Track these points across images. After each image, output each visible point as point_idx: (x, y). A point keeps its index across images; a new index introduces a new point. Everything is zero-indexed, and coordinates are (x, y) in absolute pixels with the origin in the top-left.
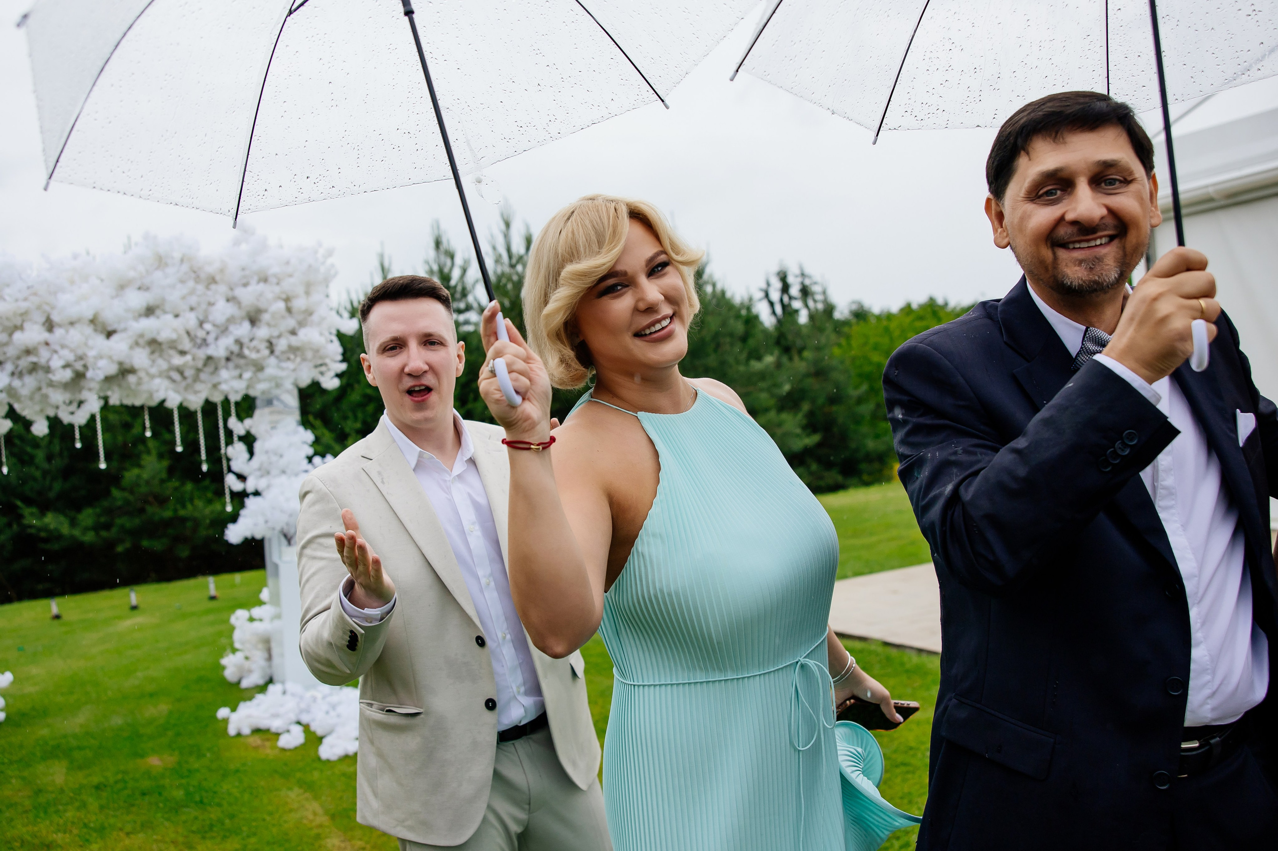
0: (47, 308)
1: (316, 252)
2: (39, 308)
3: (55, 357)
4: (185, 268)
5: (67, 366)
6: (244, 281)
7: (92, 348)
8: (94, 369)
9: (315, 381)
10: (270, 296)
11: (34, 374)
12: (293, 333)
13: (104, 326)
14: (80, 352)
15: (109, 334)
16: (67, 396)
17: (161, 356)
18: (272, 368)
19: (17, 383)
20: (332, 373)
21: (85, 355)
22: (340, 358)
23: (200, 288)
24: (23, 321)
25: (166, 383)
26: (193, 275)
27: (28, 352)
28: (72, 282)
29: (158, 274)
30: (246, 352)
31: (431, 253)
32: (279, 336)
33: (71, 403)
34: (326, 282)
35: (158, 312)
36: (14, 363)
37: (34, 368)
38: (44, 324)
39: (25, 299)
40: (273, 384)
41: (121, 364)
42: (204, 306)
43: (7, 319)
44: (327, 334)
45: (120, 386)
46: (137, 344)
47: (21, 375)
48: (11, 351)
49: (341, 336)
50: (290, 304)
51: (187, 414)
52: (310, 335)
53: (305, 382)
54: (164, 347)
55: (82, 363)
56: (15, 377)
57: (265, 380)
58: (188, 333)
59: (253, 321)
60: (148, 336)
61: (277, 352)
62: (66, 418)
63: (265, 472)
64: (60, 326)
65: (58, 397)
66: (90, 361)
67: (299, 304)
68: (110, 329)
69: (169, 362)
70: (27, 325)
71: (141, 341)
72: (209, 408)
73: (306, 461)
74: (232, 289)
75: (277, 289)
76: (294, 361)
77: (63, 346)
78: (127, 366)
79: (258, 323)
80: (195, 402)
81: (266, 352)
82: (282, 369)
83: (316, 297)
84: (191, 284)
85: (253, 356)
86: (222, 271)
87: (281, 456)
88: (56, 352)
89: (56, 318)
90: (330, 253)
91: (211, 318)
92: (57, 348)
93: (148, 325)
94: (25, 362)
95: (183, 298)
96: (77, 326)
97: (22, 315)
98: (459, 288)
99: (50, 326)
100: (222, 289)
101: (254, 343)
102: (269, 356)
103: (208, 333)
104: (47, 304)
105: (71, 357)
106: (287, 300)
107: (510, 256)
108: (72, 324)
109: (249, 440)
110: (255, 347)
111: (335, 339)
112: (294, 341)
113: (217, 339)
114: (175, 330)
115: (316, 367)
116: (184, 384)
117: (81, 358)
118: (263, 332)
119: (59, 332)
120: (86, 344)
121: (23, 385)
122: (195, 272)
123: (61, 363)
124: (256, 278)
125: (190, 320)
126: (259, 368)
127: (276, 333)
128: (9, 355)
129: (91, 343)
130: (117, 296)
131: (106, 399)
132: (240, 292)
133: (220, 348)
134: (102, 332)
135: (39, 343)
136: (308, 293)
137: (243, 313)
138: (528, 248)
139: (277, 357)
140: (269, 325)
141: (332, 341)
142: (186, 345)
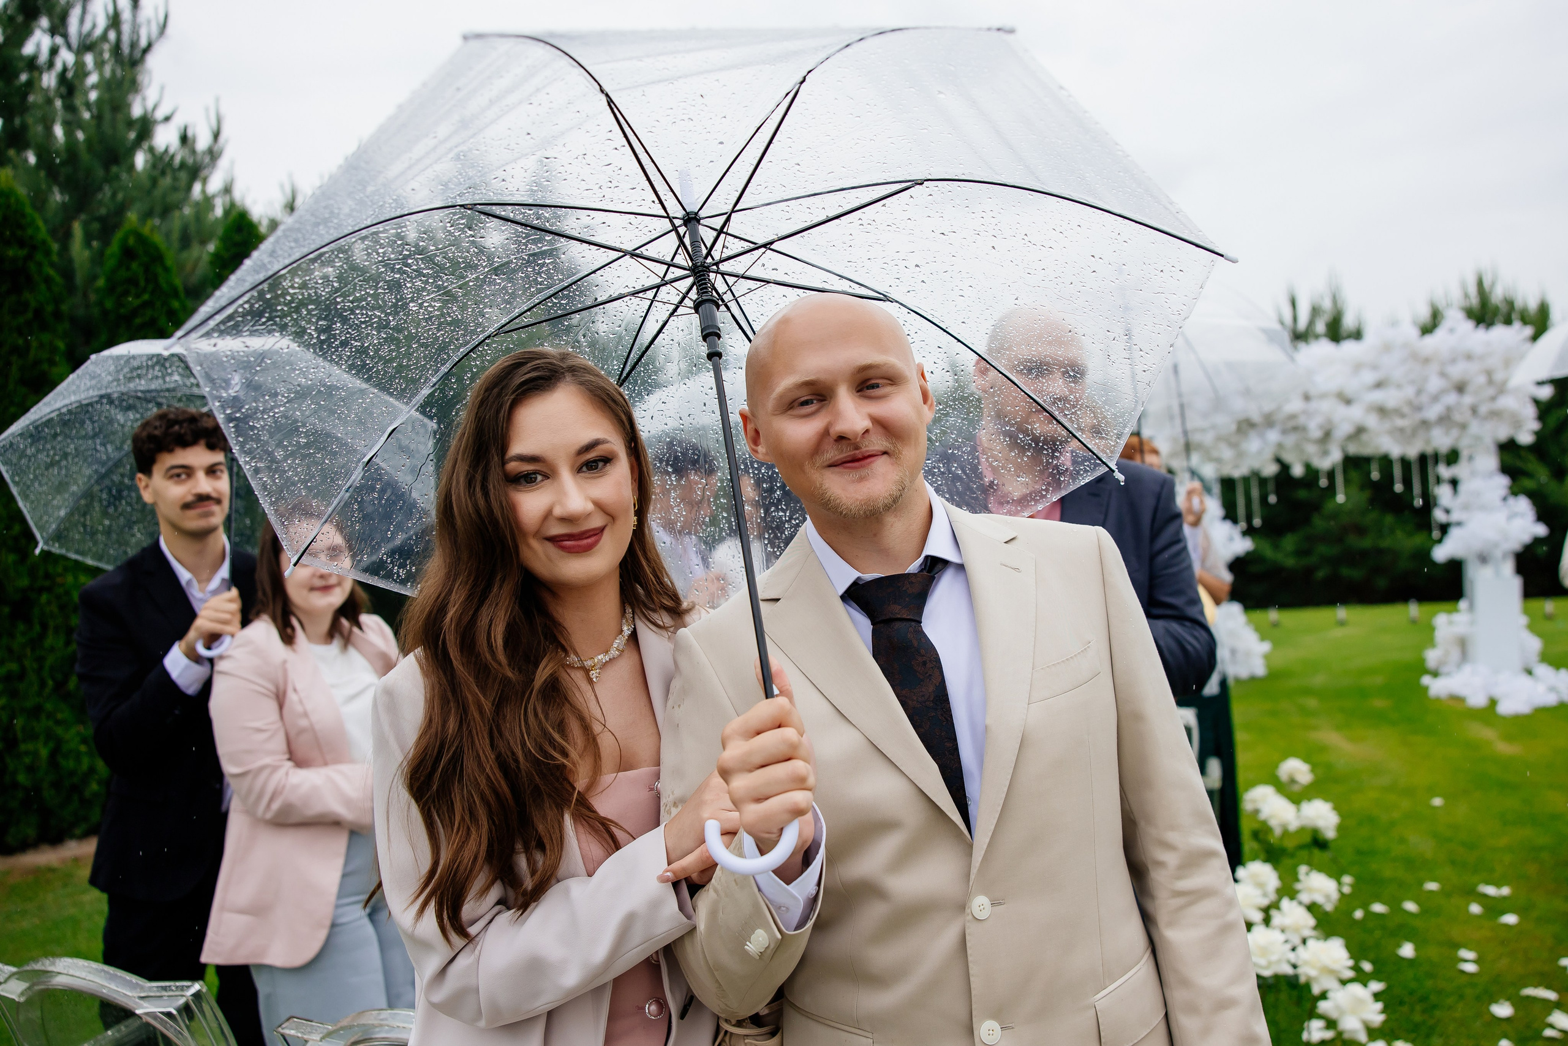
0: (1306, 386)
2: (1300, 386)
3: (1310, 421)
5: (1321, 427)
7: (1336, 414)
8: (1338, 430)
9: (1512, 438)
10: (1474, 371)
11: (1296, 433)
12: (1493, 399)
13: (1345, 398)
14: (1328, 417)
15: (1349, 403)
16: (1319, 449)
17: (1387, 419)
18: (1475, 427)
19: (1283, 439)
20: (1528, 432)
21: (1332, 419)
22: (1536, 419)
23: (1418, 367)
24: (1289, 396)
25: (1390, 440)
29: (1385, 358)
30: (1454, 416)
32: (1481, 403)
33: (1321, 453)
35: (1385, 386)
36: (1282, 425)
37: (1295, 429)
38: (1303, 397)
39: (1291, 381)
40: (1474, 441)
41: (1358, 426)
42: (1420, 381)
45: (1357, 441)
46: (1369, 411)
47: (1287, 433)
48: (1281, 417)
49: (1536, 402)
50: (1490, 377)
51: (1405, 463)
52: (1507, 402)
53: (1503, 439)
54: (1390, 413)
55: (1330, 425)
56: (1283, 435)
57: (1468, 438)
58: (1408, 402)
59: (1460, 391)
60: (1378, 404)
61: (1479, 416)
62: (1316, 465)
63: (1466, 507)
64: (1315, 398)
65: (1311, 449)
66: (1336, 424)
67: (1499, 376)
68: (1349, 399)
69: (1393, 424)
70: (1291, 399)
71: (1373, 409)
72: (1423, 459)
74: (1442, 367)
77: (1317, 413)
78: (1363, 428)
79: (1464, 393)
80: (1412, 452)
81: (1470, 416)
82: (1484, 428)
85: (1460, 418)
87: (1481, 496)
91: (1426, 389)
94: (1291, 424)
95: (1405, 375)
96: (1327, 398)
99: (1307, 398)
101: (1461, 409)
102: (1472, 419)
103: (1423, 402)
109: (1454, 483)
116: (1405, 440)
118: (1468, 400)
121: (1287, 441)
123: (1315, 425)
125: (1409, 392)
126: (1463, 427)
127: (1478, 401)
128: (1279, 420)
129: (1336, 410)
130: (1355, 375)
131: (1346, 451)
132: (1449, 369)
133: (1433, 412)
134: (1343, 402)
135: (1300, 411)
137: (1452, 385)
139: (1479, 419)
140: (1473, 394)
141: (1528, 408)
142: (1406, 410)
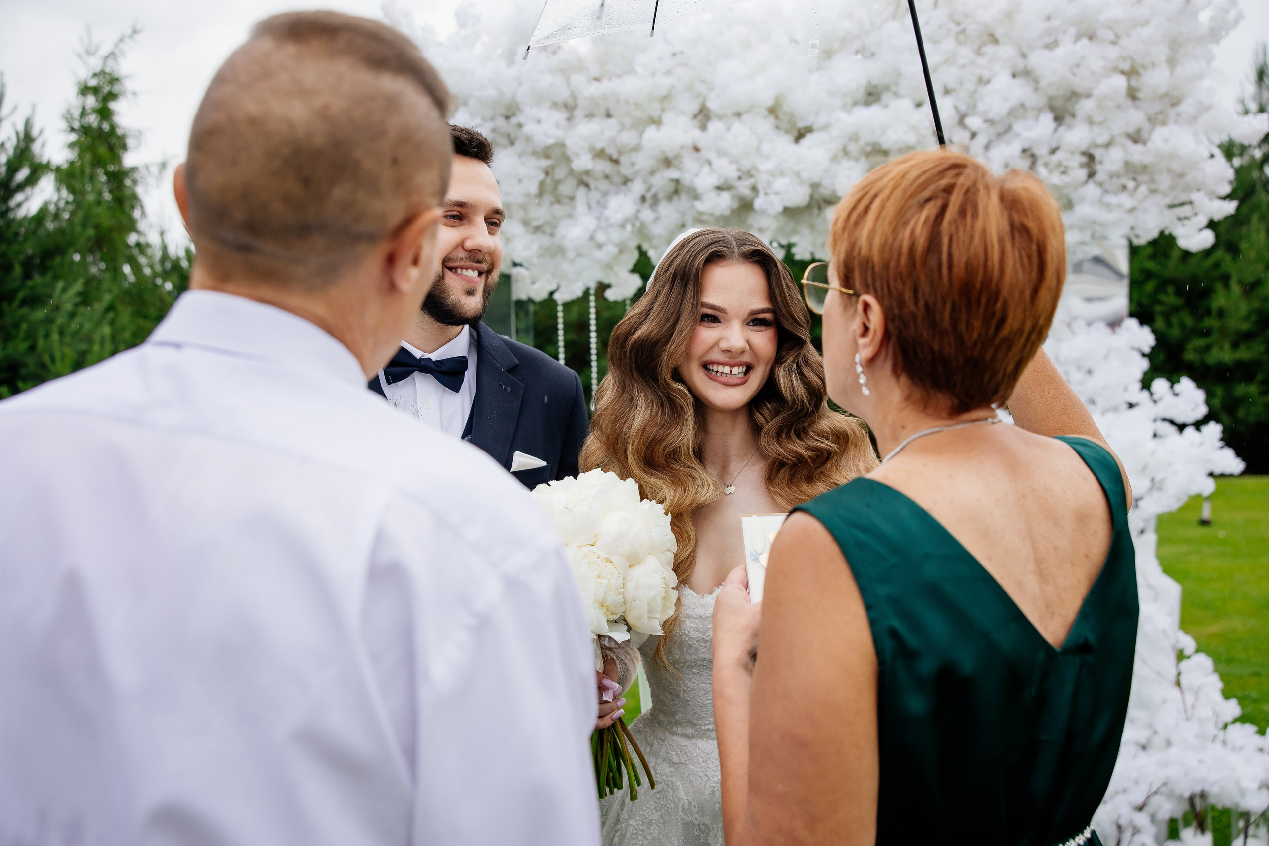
0: (702, 88)
2: (689, 88)
3: (706, 169)
5: (725, 187)
6: (1048, 40)
7: (767, 157)
8: (766, 194)
9: (1167, 233)
10: (1098, 65)
11: (675, 198)
12: (1134, 139)
13: (792, 123)
14: (747, 164)
15: (800, 136)
18: (1089, 203)
19: (647, 214)
20: (1203, 220)
21: (756, 169)
23: (966, 53)
24: (663, 110)
26: (955, 28)
27: (667, 162)
28: (745, 43)
32: (1108, 145)
34: (1215, 34)
35: (886, 97)
36: (645, 182)
37: (675, 190)
38: (695, 116)
39: (668, 73)
40: (1086, 237)
41: (815, 186)
42: (970, 86)
43: (637, 105)
45: (812, 227)
46: (845, 152)
47: (655, 202)
48: (643, 161)
50: (1134, 83)
52: (1173, 143)
55: (749, 182)
56: (647, 205)
60: (866, 137)
61: (1100, 176)
64: (720, 118)
66: (762, 181)
67: (1157, 79)
68: (801, 124)
70: (667, 118)
71: (853, 148)
73: (1138, 385)
74: (1024, 56)
75: (1112, 52)
77: (721, 153)
78: (825, 192)
79: (1068, 120)
81: (1083, 174)
82: (1108, 207)
83: (1188, 67)
85: (1056, 179)
86: (1009, 16)
87: (1089, 372)
88: (710, 164)
89: (712, 104)
91: (981, 107)
92: (713, 157)
93: (867, 120)
94: (661, 180)
96: (745, 118)
97: (662, 100)
99: (704, 118)
100: (1007, 51)
101: (1059, 155)
102: (1086, 182)
103: (973, 135)
104: (704, 82)
105: (731, 172)
106: (1131, 73)
108: (738, 115)
110: (1059, 164)
112: (1137, 153)
113: (987, 147)
114: (914, 128)
117: (749, 174)
118: (1077, 135)
119: (715, 126)
120: (758, 150)
121: (657, 219)
122: (958, 24)
123: (714, 181)
124: (1073, 31)
127: (1102, 139)
128: (638, 167)
129: (766, 148)
130: (819, 69)
132: (1039, 60)
134: (787, 132)
135: (682, 147)
136: (1172, 62)
137: (1042, 101)
139: (1100, 184)
140: (1091, 122)
141: (1212, 157)
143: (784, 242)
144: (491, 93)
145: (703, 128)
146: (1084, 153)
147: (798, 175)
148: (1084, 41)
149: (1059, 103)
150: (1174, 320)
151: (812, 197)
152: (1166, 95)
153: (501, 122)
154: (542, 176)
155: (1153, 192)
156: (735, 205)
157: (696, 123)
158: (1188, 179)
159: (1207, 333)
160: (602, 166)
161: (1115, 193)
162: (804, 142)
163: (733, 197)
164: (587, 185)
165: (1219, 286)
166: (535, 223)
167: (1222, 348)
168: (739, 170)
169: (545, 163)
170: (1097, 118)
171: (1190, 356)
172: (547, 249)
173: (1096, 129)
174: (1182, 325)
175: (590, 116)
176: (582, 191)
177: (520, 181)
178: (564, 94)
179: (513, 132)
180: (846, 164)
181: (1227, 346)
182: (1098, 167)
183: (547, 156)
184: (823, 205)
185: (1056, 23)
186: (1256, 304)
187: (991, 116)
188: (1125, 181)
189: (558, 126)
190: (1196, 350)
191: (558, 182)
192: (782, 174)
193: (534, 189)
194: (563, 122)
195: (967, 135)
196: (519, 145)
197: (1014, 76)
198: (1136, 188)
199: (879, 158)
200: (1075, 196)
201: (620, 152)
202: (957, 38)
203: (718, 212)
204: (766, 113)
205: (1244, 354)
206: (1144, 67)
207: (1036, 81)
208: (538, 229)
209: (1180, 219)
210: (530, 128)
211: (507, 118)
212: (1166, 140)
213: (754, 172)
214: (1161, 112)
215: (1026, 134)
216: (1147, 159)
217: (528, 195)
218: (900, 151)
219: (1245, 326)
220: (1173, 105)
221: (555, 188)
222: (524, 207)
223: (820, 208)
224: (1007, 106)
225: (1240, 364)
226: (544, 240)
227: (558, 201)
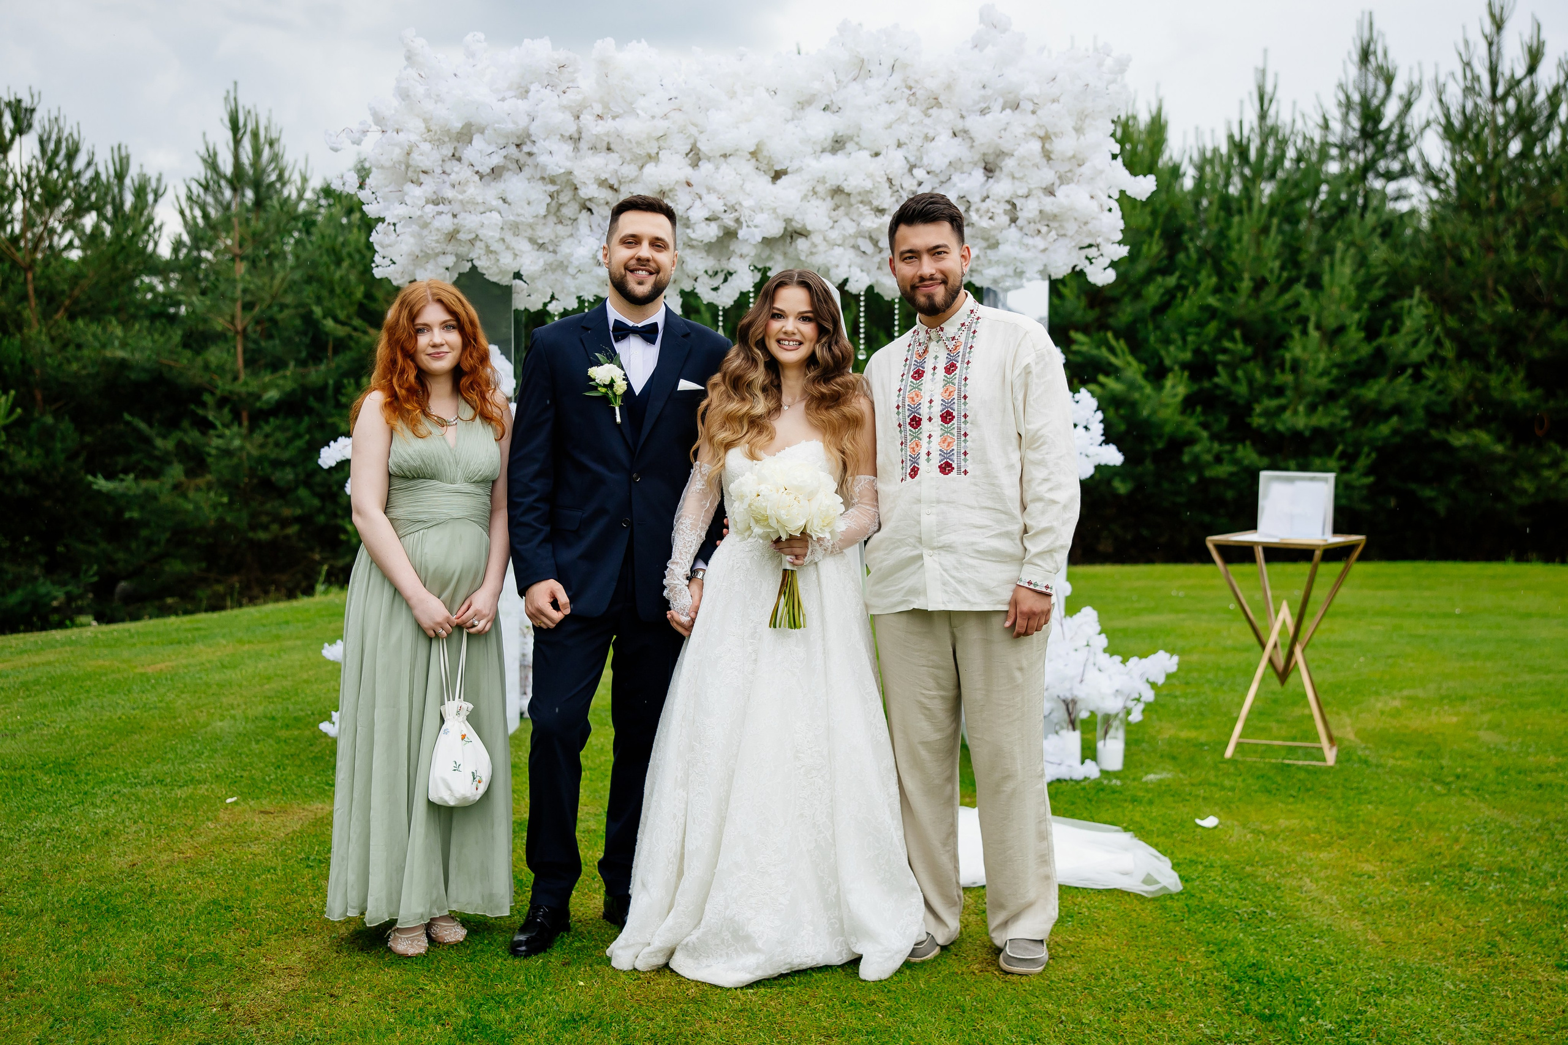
0: (693, 131)
1: (1100, 65)
2: (682, 130)
3: (698, 203)
4: (896, 79)
6: (985, 105)
7: (749, 195)
8: (748, 226)
9: (1077, 269)
10: (1019, 131)
12: (1050, 192)
13: (770, 164)
14: (732, 200)
15: (777, 176)
16: (710, 263)
17: (847, 214)
18: (1011, 244)
20: (1108, 262)
21: (740, 204)
22: (1120, 236)
23: (915, 113)
24: (660, 149)
25: (851, 254)
26: (908, 92)
28: (732, 95)
29: (856, 88)
30: (974, 217)
31: (1353, 71)
32: (1026, 197)
33: (716, 273)
35: (850, 146)
38: (687, 154)
39: (665, 117)
40: (1010, 271)
41: (788, 221)
42: (918, 142)
43: (638, 143)
44: (1105, 198)
45: (785, 254)
46: (814, 193)
49: (1125, 200)
50: (1047, 146)
52: (1076, 198)
53: (1061, 270)
54: (853, 200)
57: (998, 263)
58: (890, 180)
59: (989, 170)
60: (832, 182)
61: (1021, 222)
62: (706, 295)
64: (709, 159)
65: (698, 263)
66: (744, 215)
67: (1064, 145)
68: (777, 168)
69: (859, 224)
70: (664, 156)
71: (820, 189)
74: (962, 118)
75: (1031, 121)
76: (1044, 238)
77: (710, 190)
78: (797, 225)
79: (997, 173)
81: (1006, 219)
82: (1027, 246)
84: (902, 105)
85: (985, 223)
86: (949, 87)
88: (701, 198)
89: (703, 146)
90: (1122, 66)
91: (925, 161)
92: (703, 192)
93: (834, 166)
95: (889, 127)
96: (733, 160)
97: (658, 139)
98: (1393, 137)
99: (695, 157)
100: (947, 116)
101: (988, 204)
102: (1009, 226)
104: (695, 125)
105: (719, 207)
106: (1045, 139)
107: (1494, 84)
108: (725, 156)
110: (988, 211)
111: (1115, 206)
112: (1049, 204)
114: (870, 176)
115: (1081, 248)
116: (877, 259)
117: (733, 208)
118: (1002, 187)
119: (705, 167)
120: (741, 186)
122: (910, 88)
123: (704, 213)
124: (1001, 101)
125: (895, 162)
126: (993, 243)
127: (1022, 191)
129: (748, 186)
130: (794, 119)
131: (764, 271)
132: (974, 123)
134: (766, 173)
135: (677, 182)
136: (1079, 130)
137: (977, 157)
138: (1532, 70)
139: (1021, 229)
140: (1014, 178)
141: (1110, 210)
143: (760, 266)
144: (510, 126)
145: (695, 165)
146: (1008, 202)
147: (774, 210)
148: (1008, 111)
149: (991, 159)
150: (1240, 373)
151: (785, 229)
152: (1074, 157)
153: (512, 150)
154: (549, 200)
155: (1064, 235)
156: (721, 234)
157: (687, 161)
158: (1090, 226)
159: (1279, 391)
160: (605, 194)
161: (1032, 236)
162: (779, 182)
163: (719, 227)
164: (590, 210)
165: (1296, 333)
166: (540, 241)
167: (1295, 412)
168: (725, 205)
169: (552, 188)
170: (1017, 175)
171: (1257, 421)
172: (550, 265)
173: (1016, 182)
174: (1251, 381)
175: (593, 148)
176: (585, 214)
177: (529, 203)
178: (572, 129)
179: (523, 158)
180: (815, 202)
181: (1301, 409)
182: (1019, 214)
183: (553, 181)
184: (795, 236)
185: (989, 92)
186: (1337, 356)
187: (933, 169)
188: (1039, 226)
189: (567, 158)
190: (1266, 413)
191: (560, 205)
192: (762, 210)
193: (543, 212)
194: (571, 154)
195: (915, 183)
196: (527, 171)
197: (955, 134)
198: (1050, 231)
199: (843, 196)
200: (1000, 237)
201: (620, 183)
202: (908, 100)
203: (706, 240)
204: (749, 156)
205: (1322, 419)
206: (1055, 134)
207: (972, 139)
208: (541, 246)
209: (1087, 258)
210: (543, 159)
211: (518, 146)
212: (1067, 196)
213: (737, 207)
214: (1070, 171)
215: (960, 185)
216: (1056, 211)
217: (537, 216)
218: (859, 194)
219: (1324, 383)
220: (1080, 165)
221: (558, 210)
222: (531, 226)
223: (792, 237)
224: (947, 161)
225: (1317, 431)
226: (549, 257)
227: (561, 222)
